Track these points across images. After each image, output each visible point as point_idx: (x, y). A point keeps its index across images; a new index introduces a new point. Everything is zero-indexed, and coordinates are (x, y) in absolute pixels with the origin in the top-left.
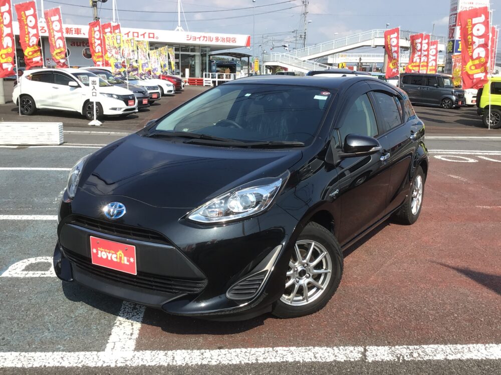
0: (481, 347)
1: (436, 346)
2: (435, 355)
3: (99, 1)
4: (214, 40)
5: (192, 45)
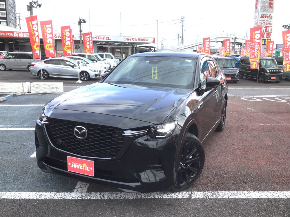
0: (246, 193)
1: (225, 192)
2: (223, 196)
3: (82, 22)
4: (138, 40)
5: (127, 42)
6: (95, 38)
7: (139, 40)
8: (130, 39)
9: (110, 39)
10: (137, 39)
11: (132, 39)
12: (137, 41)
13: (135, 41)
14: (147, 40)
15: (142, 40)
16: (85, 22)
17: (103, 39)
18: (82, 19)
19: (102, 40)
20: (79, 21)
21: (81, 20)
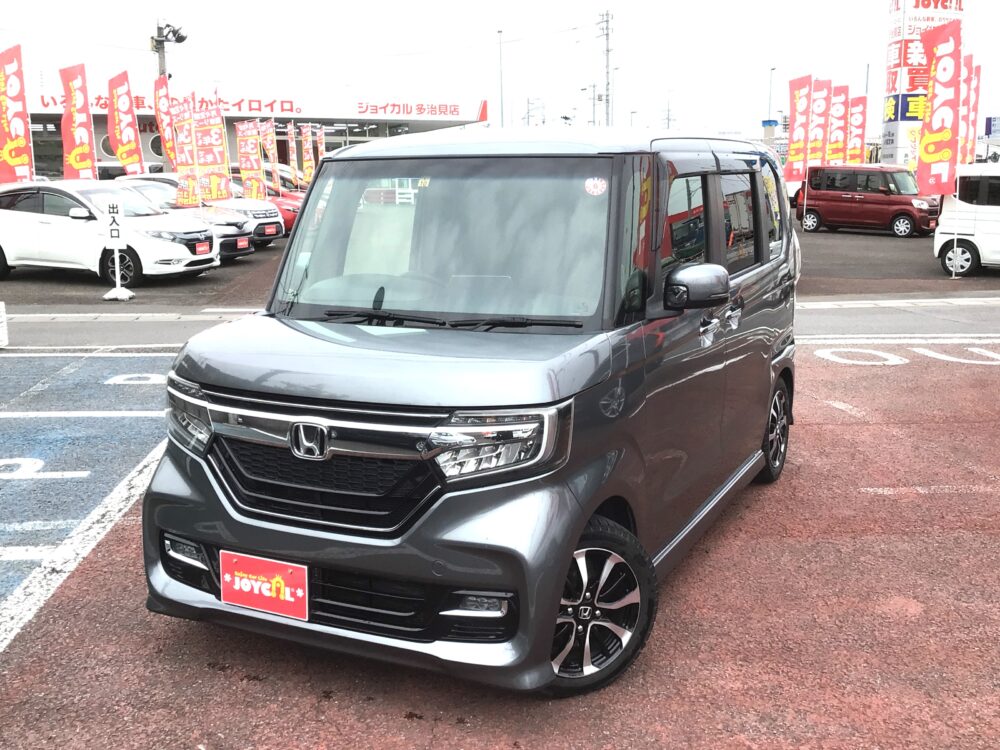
3: (169, 41)
4: (415, 111)
5: (371, 122)
6: (237, 107)
7: (420, 109)
8: (385, 108)
9: (299, 111)
10: (414, 108)
11: (389, 109)
12: (414, 116)
13: (402, 117)
14: (455, 110)
15: (433, 110)
16: (180, 39)
17: (269, 108)
18: (168, 26)
19: (266, 113)
20: (155, 35)
21: (165, 32)
